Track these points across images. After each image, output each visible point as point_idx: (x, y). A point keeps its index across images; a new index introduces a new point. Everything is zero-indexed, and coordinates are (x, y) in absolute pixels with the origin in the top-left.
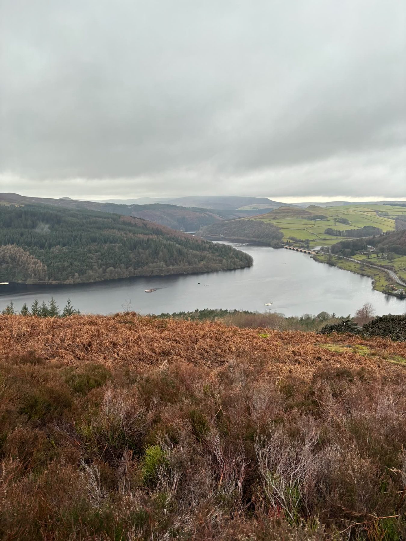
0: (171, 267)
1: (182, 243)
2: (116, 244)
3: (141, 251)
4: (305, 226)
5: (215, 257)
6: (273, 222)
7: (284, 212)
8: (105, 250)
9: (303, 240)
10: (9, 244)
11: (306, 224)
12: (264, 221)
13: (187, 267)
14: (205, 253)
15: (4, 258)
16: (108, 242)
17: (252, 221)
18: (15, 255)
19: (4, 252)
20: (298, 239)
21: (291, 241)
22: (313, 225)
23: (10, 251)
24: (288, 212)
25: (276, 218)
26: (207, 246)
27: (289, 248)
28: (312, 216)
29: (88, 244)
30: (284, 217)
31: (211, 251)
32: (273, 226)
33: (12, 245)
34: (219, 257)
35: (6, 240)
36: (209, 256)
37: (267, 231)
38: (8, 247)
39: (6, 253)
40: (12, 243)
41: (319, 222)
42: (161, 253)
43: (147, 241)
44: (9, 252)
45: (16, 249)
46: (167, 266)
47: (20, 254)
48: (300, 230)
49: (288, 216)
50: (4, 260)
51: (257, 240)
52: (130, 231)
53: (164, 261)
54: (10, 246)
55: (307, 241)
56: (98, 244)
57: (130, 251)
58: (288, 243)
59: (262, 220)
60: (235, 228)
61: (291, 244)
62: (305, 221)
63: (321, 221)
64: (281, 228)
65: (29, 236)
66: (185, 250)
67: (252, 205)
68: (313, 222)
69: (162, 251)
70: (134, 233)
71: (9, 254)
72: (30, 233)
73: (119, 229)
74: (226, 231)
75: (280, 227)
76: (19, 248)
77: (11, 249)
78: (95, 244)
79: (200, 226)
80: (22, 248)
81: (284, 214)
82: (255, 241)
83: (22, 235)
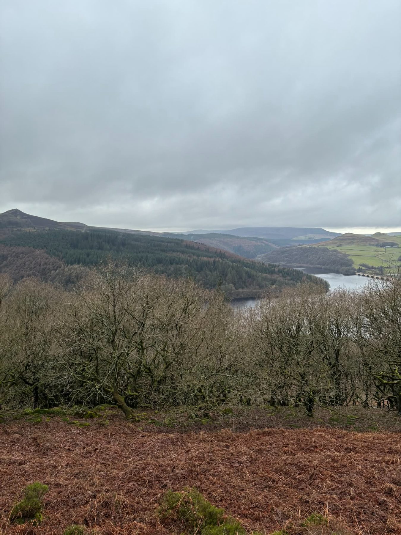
0: (241, 290)
1: (249, 266)
2: (182, 265)
3: (208, 272)
4: (375, 253)
5: (287, 281)
6: (338, 249)
7: (349, 239)
8: (172, 271)
9: (376, 267)
10: (75, 263)
11: (376, 251)
12: (329, 248)
13: (258, 290)
14: (275, 276)
15: (70, 278)
16: (174, 264)
17: (314, 248)
18: (81, 275)
19: (70, 272)
20: (370, 265)
21: (363, 268)
22: (384, 252)
23: (77, 270)
24: (354, 239)
25: (341, 245)
26: (276, 269)
27: (362, 274)
28: (381, 243)
29: (154, 265)
30: (350, 244)
31: (281, 275)
32: (339, 253)
33: (78, 265)
34: (292, 281)
35: (73, 259)
36: (280, 280)
37: (333, 257)
38: (74, 267)
39: (72, 272)
40: (79, 263)
41: (389, 249)
42: (229, 275)
43: (213, 263)
44: (75, 272)
45: (82, 268)
46: (237, 289)
47: (86, 274)
48: (370, 257)
49: (354, 243)
50: (70, 280)
51: (323, 267)
52: (194, 254)
53: (232, 283)
54: (76, 266)
55: (381, 269)
56: (164, 265)
57: (197, 273)
58: (360, 270)
59: (326, 247)
60: (296, 255)
61: (363, 271)
62: (374, 248)
63: (391, 248)
64: (349, 255)
65: (95, 257)
66: (254, 273)
67: (308, 235)
68: (383, 249)
69: (231, 273)
70: (198, 256)
71: (75, 274)
72: (96, 254)
73: (183, 252)
74: (286, 258)
75: (347, 253)
76: (85, 267)
77: (78, 269)
78: (162, 265)
79: (257, 254)
80: (88, 267)
81: (349, 241)
82: (321, 268)
83: (88, 255)
